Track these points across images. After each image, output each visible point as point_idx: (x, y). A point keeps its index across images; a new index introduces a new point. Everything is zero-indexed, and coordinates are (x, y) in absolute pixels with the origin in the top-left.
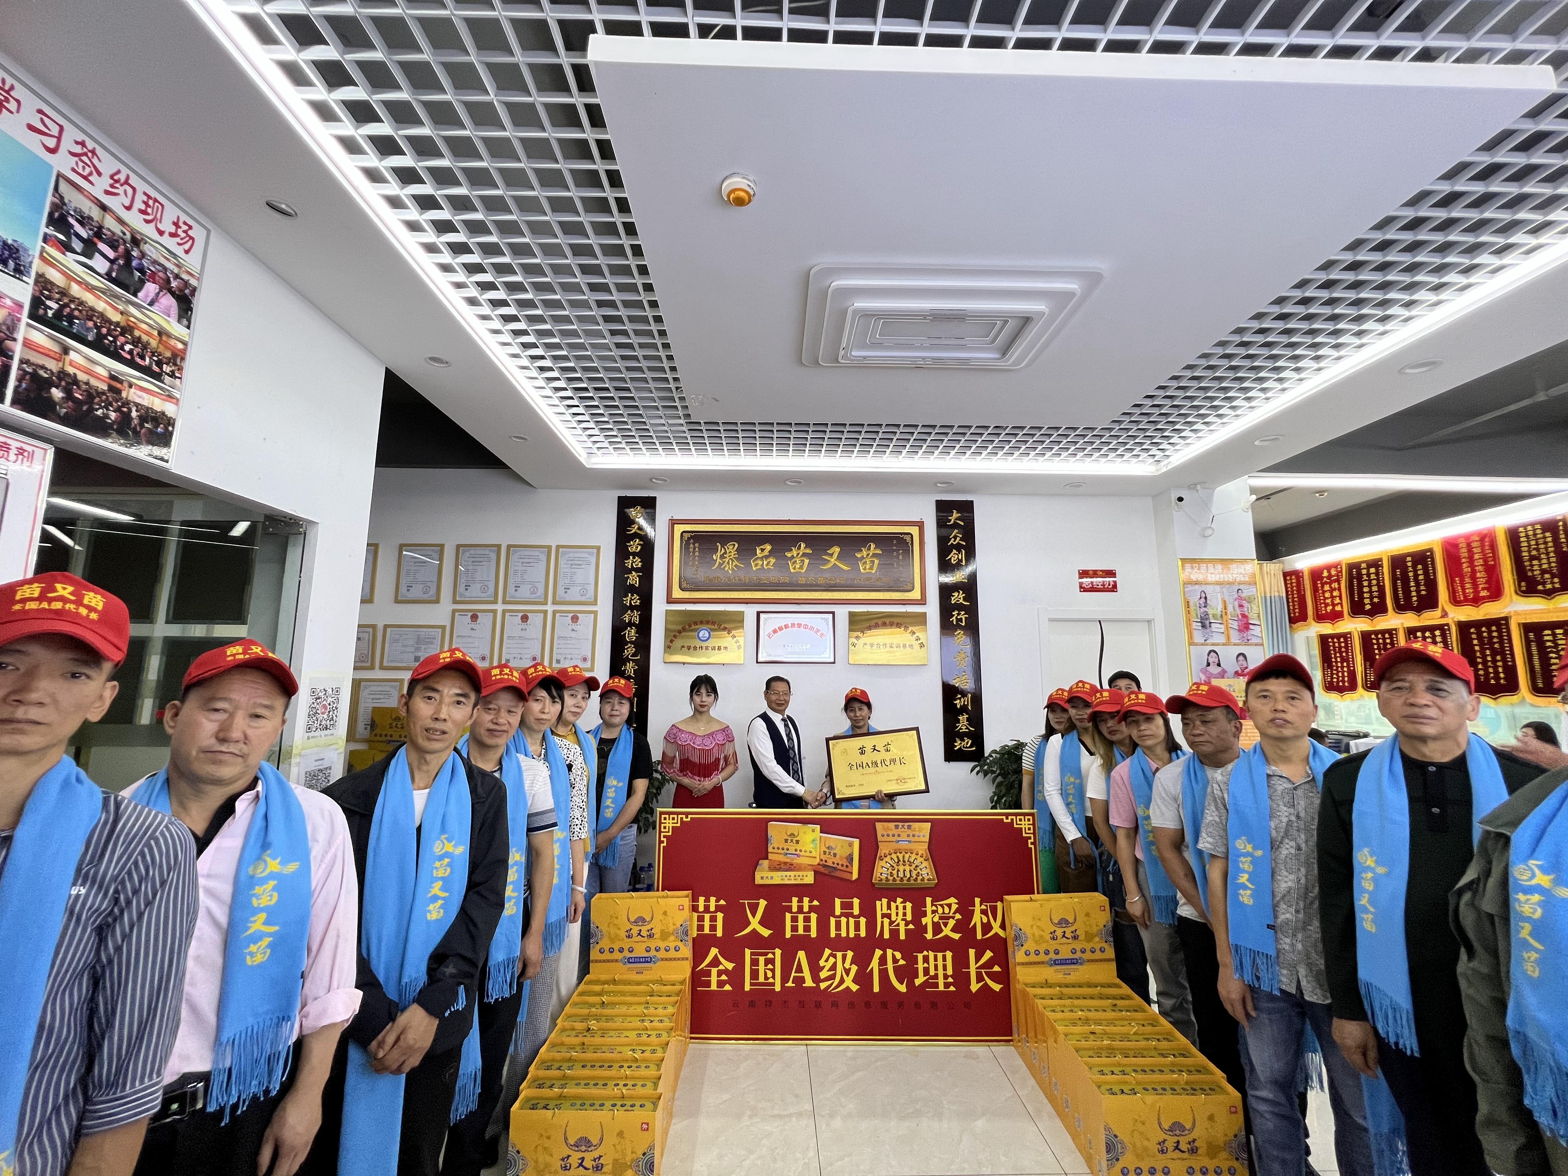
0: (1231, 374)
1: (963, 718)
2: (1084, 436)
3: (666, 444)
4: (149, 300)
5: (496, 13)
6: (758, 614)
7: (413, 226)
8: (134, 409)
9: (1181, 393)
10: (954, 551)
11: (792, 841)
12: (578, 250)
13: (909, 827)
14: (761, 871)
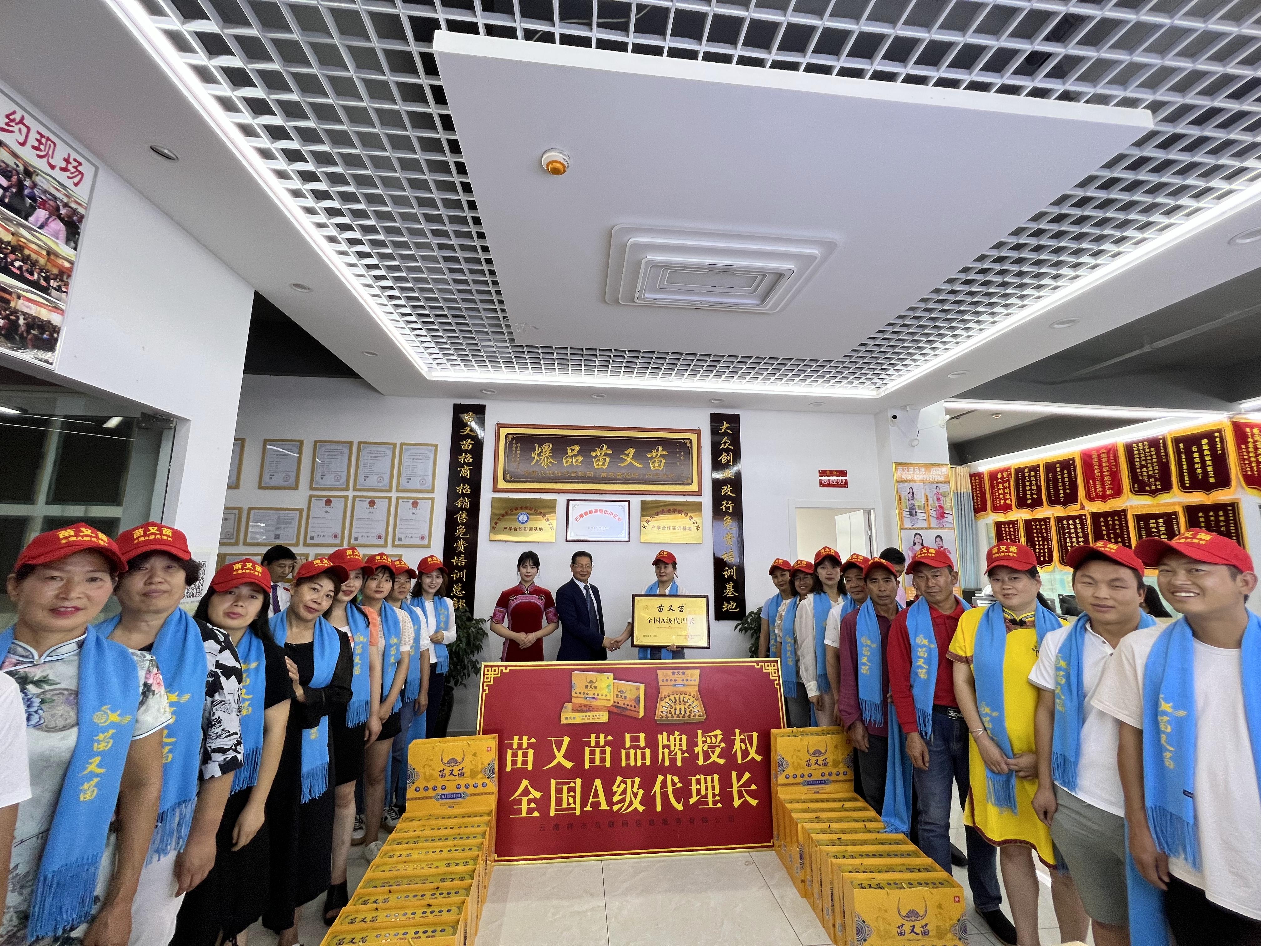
0: (931, 323)
1: (730, 586)
2: (824, 366)
3: (494, 362)
4: (39, 224)
5: (357, 6)
6: (568, 501)
7: (282, 175)
8: (21, 318)
9: (895, 337)
10: (724, 454)
11: (591, 687)
12: (422, 202)
13: (683, 673)
14: (566, 712)
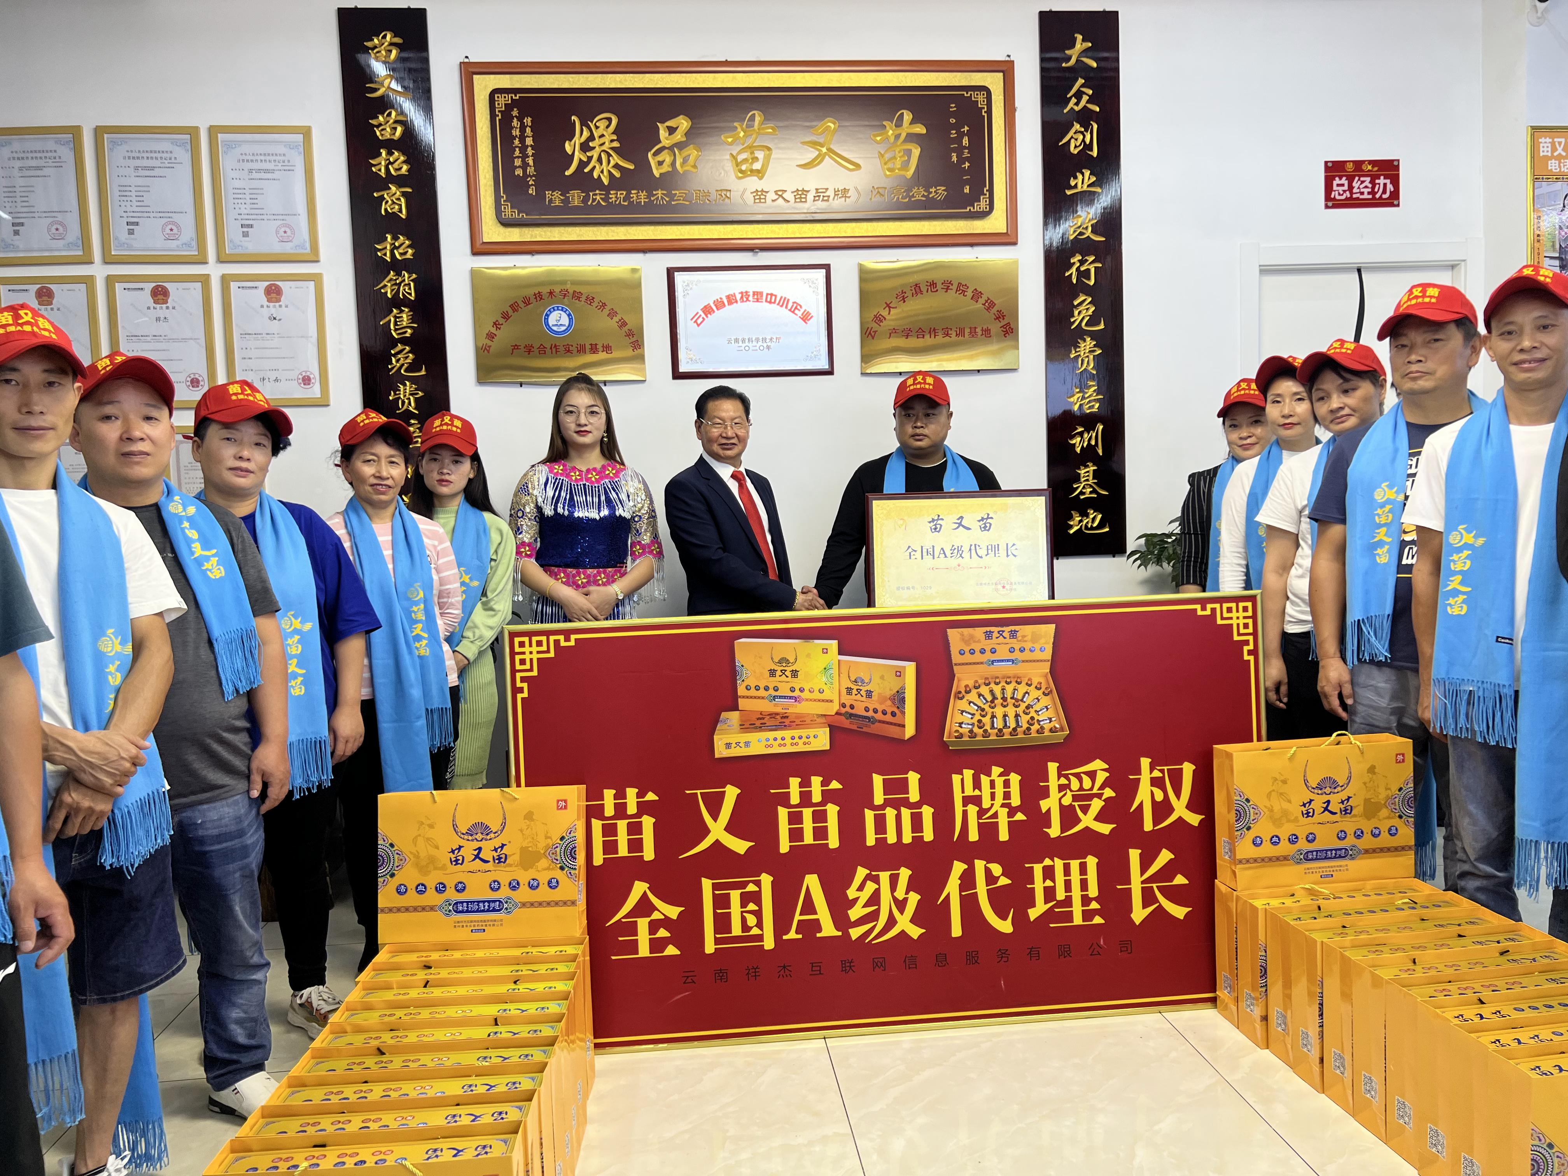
1: (1087, 473)
6: (671, 273)
10: (1077, 126)
11: (783, 672)
13: (1013, 634)
14: (724, 732)
